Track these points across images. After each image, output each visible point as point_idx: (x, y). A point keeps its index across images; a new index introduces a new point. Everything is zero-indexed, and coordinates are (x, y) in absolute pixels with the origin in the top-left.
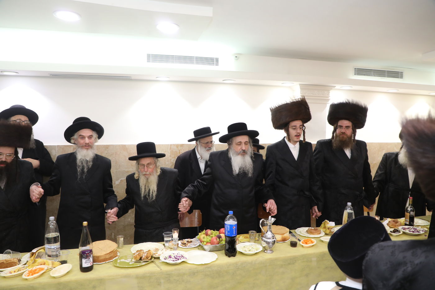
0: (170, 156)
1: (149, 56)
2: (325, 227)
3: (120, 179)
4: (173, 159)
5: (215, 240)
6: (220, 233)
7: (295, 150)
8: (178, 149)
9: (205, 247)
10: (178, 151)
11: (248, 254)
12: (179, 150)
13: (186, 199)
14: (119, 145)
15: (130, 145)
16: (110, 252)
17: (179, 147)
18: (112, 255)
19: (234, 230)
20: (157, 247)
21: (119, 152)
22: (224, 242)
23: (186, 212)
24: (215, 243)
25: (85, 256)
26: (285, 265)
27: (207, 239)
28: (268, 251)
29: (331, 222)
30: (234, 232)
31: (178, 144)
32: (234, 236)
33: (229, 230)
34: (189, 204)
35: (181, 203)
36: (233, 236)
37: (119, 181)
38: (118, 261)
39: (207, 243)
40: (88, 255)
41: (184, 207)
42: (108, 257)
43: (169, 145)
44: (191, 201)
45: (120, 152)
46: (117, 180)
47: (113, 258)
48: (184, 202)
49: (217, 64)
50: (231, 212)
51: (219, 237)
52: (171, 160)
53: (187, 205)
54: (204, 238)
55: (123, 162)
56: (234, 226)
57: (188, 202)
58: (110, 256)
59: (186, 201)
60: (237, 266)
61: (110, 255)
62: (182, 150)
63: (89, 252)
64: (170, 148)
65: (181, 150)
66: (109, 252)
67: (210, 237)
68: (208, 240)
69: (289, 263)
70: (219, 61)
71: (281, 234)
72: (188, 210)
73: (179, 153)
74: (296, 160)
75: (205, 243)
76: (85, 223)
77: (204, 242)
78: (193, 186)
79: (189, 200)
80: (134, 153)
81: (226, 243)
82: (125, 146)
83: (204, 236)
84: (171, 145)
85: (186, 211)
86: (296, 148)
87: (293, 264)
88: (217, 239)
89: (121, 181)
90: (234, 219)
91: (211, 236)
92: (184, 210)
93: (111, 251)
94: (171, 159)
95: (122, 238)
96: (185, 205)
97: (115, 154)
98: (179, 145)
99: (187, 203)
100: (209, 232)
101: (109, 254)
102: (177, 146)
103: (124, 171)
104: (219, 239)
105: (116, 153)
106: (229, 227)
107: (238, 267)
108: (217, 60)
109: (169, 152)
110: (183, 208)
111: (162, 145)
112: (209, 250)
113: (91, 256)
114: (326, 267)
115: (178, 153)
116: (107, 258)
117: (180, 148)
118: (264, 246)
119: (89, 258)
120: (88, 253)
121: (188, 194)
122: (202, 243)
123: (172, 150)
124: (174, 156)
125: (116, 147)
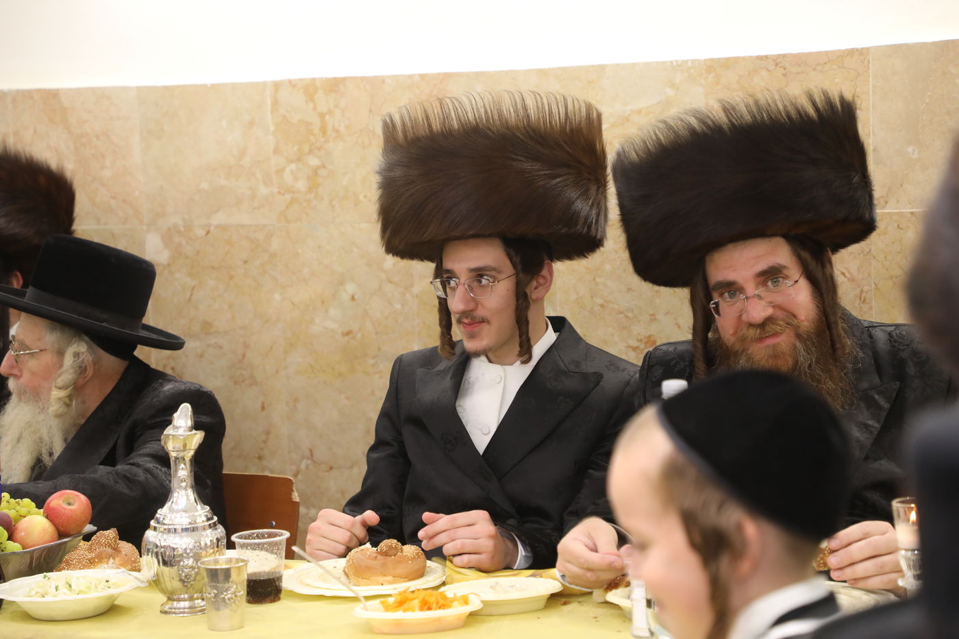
0: (276, 151)
4: (293, 166)
8: (315, 108)
12: (322, 116)
17: (320, 95)
31: (314, 80)
43: (264, 84)
45: (35, 132)
52: (280, 171)
64: (275, 103)
65: (330, 112)
80: (98, 137)
82: (51, 96)
84: (277, 85)
94: (283, 170)
109: (272, 128)
111: (234, 86)
115: (316, 131)
123: (284, 117)
124: (296, 148)
125: (14, 101)
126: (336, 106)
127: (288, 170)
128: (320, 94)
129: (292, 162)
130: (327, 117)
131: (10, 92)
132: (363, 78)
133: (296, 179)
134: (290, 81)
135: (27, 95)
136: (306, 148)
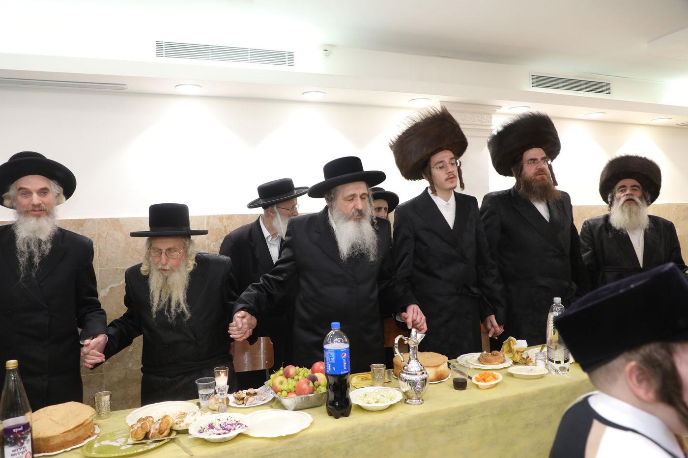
1: (159, 45)
2: (510, 351)
3: (110, 286)
4: (214, 243)
5: (305, 386)
6: (313, 372)
7: (448, 210)
8: (222, 224)
9: (286, 402)
10: (223, 229)
11: (375, 409)
12: (225, 227)
13: (243, 313)
14: (106, 219)
15: (128, 219)
16: (76, 428)
18: (81, 432)
19: (344, 361)
20: (183, 411)
21: (106, 233)
22: (323, 389)
23: (244, 340)
24: (306, 392)
25: (10, 438)
26: (449, 426)
27: (289, 384)
28: (414, 401)
29: (520, 341)
30: (345, 366)
31: (222, 215)
32: (345, 372)
33: (334, 362)
34: (249, 324)
35: (234, 323)
36: (342, 373)
37: (107, 290)
38: (96, 446)
39: (289, 392)
40: (19, 436)
41: (240, 329)
42: (70, 437)
43: (204, 216)
44: (254, 317)
45: (108, 233)
46: (104, 288)
47: (85, 440)
48: (238, 320)
49: (291, 64)
50: (336, 325)
51: (314, 379)
53: (246, 326)
54: (281, 383)
55: (113, 253)
56: (343, 352)
57: (248, 320)
58: (76, 436)
59: (244, 317)
60: (354, 436)
61: (76, 432)
62: (231, 226)
63: (21, 429)
66: (72, 427)
67: (293, 380)
68: (291, 387)
69: (457, 422)
70: (295, 58)
71: (434, 367)
72: (247, 335)
73: (226, 231)
74: (452, 228)
75: (284, 393)
76: (12, 364)
77: (281, 391)
78: (257, 287)
79: (248, 316)
81: (329, 390)
82: (117, 220)
83: (282, 378)
84: (209, 217)
85: (244, 338)
86: (451, 207)
87: (465, 422)
88: (309, 383)
89: (110, 289)
90: (343, 338)
91: (296, 377)
92: (239, 336)
93: (78, 424)
94: (210, 244)
95: (106, 395)
96: (240, 326)
97: (98, 238)
98: (224, 216)
99: (245, 320)
100: (292, 369)
101: (73, 432)
102: (221, 218)
103: (117, 269)
104: (313, 383)
105: (99, 234)
106: (333, 355)
107: (356, 438)
108: (291, 55)
110: (236, 332)
112: (293, 408)
113: (27, 437)
114: (527, 425)
115: (223, 232)
116: (69, 442)
117: (225, 222)
118: (404, 390)
119: (22, 444)
120: (19, 432)
121: (247, 303)
122: (279, 393)
123: (211, 227)
124: (215, 237)
125: (98, 222)
126: (230, 224)
127: (212, 245)
128: (225, 220)
129: (214, 242)
130: (227, 227)
131: (97, 219)
132: (240, 215)
133: (215, 247)
134: (214, 216)
135: (105, 220)
136: (219, 237)
